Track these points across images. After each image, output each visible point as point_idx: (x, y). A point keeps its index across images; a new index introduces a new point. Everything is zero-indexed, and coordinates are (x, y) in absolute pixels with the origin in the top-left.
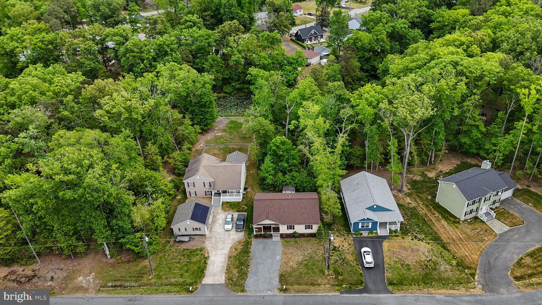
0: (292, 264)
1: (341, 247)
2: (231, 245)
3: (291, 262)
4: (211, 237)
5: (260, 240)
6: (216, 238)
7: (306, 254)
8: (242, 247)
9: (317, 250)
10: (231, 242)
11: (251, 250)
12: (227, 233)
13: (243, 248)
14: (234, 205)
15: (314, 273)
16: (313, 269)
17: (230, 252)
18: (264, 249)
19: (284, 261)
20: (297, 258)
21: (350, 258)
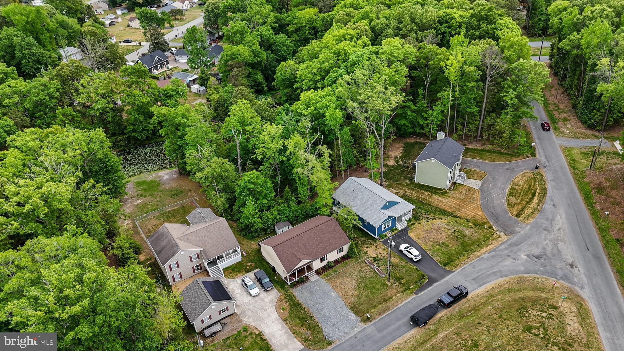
0: (351, 293)
1: (379, 255)
2: (274, 307)
3: (349, 291)
4: (243, 312)
5: (299, 287)
6: (250, 309)
7: (356, 277)
8: (288, 304)
9: (362, 268)
10: (271, 305)
11: (300, 301)
12: (257, 298)
13: (290, 304)
14: (236, 267)
15: (378, 289)
16: (374, 287)
17: (280, 315)
18: (311, 293)
19: (341, 294)
20: (351, 285)
21: (396, 260)
